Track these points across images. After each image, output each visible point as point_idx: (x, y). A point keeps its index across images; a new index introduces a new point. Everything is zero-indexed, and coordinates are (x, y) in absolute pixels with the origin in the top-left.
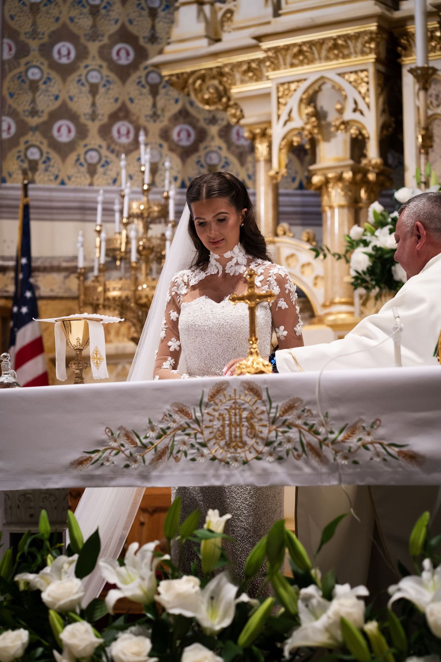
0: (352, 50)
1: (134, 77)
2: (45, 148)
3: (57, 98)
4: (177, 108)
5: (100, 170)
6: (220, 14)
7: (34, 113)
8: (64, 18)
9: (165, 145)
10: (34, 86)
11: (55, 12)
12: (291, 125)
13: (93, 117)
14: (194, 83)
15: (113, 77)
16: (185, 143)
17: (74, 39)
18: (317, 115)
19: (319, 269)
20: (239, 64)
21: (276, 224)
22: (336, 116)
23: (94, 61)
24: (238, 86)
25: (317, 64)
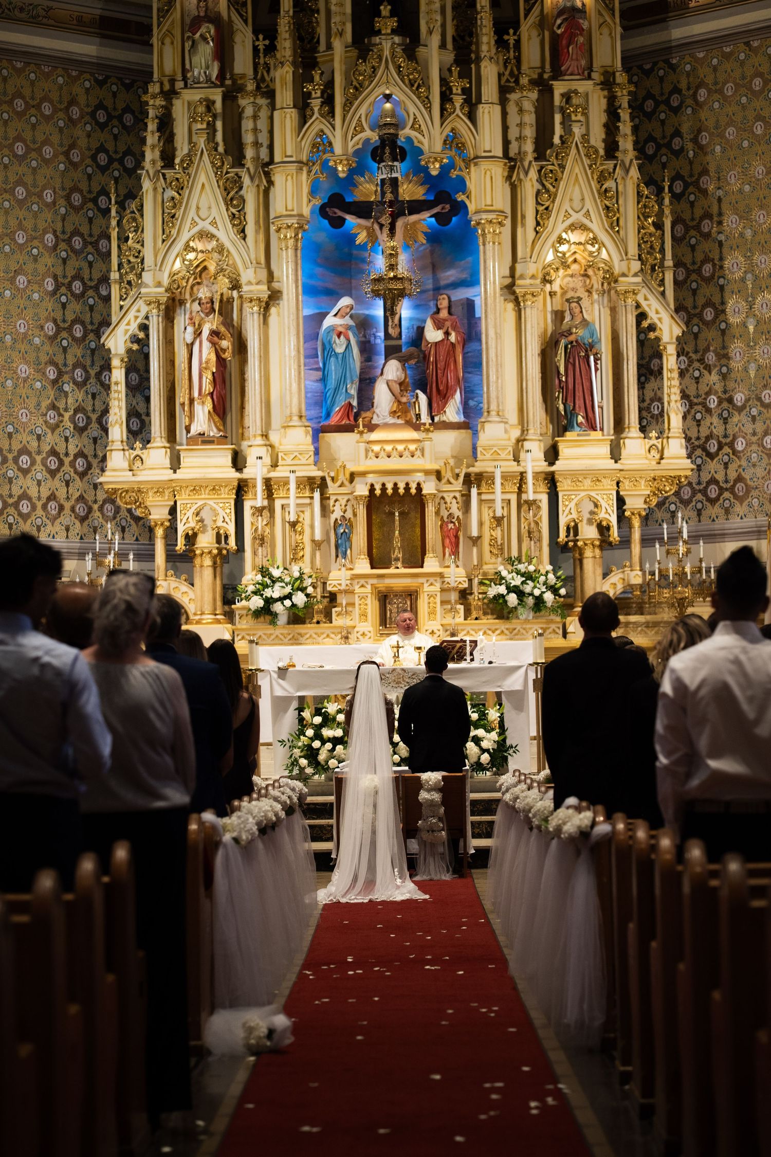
0: (223, 492)
1: (58, 476)
2: (16, 517)
3: (21, 487)
4: (79, 494)
5: (42, 529)
6: (132, 456)
7: (11, 496)
8: (24, 442)
9: (73, 515)
10: (10, 481)
11: (20, 437)
12: (187, 525)
13: (39, 498)
14: (121, 493)
15: (48, 476)
16: (82, 514)
17: (29, 454)
18: (202, 521)
19: (191, 595)
20: (152, 488)
21: (167, 570)
22: (212, 523)
23: (39, 467)
24: (151, 499)
25: (203, 496)
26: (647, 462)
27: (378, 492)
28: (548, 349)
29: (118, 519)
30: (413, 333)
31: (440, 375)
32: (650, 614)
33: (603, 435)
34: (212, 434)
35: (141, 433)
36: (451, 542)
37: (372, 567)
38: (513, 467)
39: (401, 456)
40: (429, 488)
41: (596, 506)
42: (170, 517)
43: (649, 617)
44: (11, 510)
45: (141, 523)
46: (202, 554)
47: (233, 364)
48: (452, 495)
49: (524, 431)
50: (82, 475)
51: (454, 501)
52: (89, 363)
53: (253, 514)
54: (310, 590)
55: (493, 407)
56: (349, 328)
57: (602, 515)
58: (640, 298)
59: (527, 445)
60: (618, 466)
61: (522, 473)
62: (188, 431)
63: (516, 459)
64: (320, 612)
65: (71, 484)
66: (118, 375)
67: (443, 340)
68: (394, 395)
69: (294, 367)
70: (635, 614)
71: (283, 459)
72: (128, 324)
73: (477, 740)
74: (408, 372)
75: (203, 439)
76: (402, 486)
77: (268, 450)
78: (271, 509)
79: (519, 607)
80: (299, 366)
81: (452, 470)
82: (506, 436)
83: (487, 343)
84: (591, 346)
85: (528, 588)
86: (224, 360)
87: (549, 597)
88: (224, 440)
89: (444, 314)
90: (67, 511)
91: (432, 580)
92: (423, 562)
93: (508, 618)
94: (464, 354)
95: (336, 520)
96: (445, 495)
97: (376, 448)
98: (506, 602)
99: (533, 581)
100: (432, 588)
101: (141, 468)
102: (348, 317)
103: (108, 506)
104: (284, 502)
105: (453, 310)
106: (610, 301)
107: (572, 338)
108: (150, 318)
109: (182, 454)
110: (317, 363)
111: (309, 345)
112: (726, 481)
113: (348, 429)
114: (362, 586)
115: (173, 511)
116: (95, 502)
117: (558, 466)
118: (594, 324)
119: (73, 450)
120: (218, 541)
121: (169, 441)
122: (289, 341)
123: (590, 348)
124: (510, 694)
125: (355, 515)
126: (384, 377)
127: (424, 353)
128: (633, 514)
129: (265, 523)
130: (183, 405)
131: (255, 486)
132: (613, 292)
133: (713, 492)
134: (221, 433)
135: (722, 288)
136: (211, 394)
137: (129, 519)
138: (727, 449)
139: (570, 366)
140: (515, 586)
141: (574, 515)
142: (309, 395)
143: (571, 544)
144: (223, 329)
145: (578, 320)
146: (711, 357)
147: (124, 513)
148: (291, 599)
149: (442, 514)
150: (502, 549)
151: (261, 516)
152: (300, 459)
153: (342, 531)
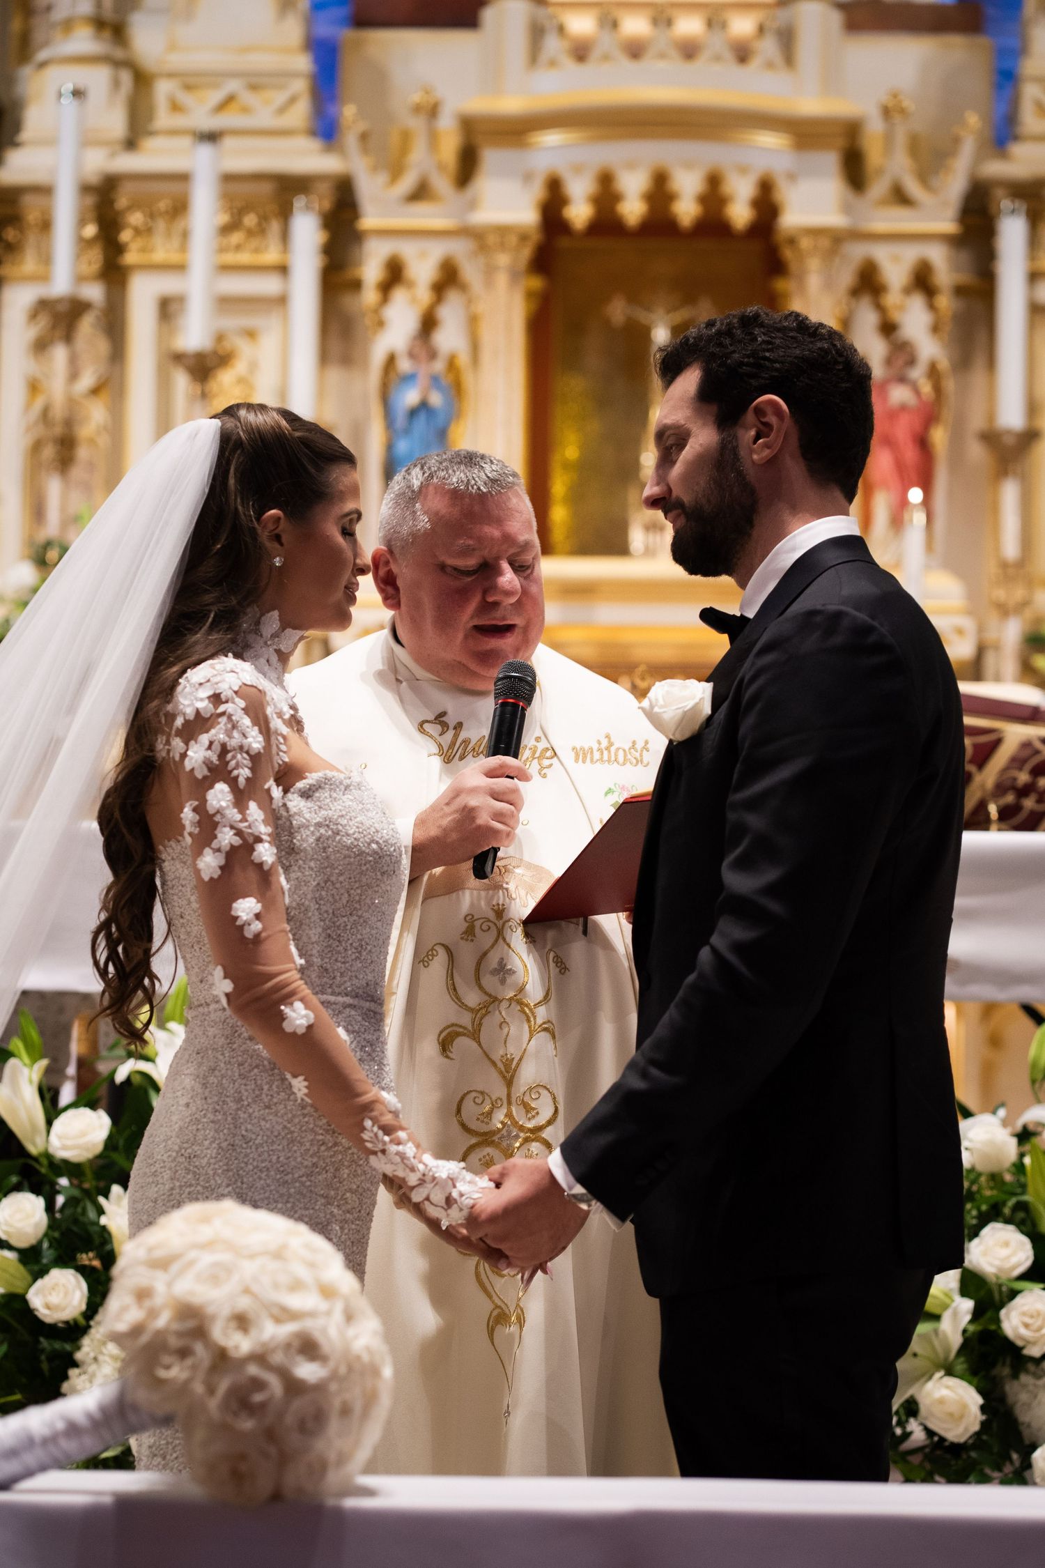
27: (579, 212)
39: (691, 57)
40: (810, 208)
48: (911, 257)
53: (41, 346)
71: (176, 107)
76: (688, 189)
77: (116, 84)
95: (393, 356)
97: (580, 20)
129: (87, 380)
131: (46, 225)
151: (68, 338)
152: (246, 110)
153: (410, 397)
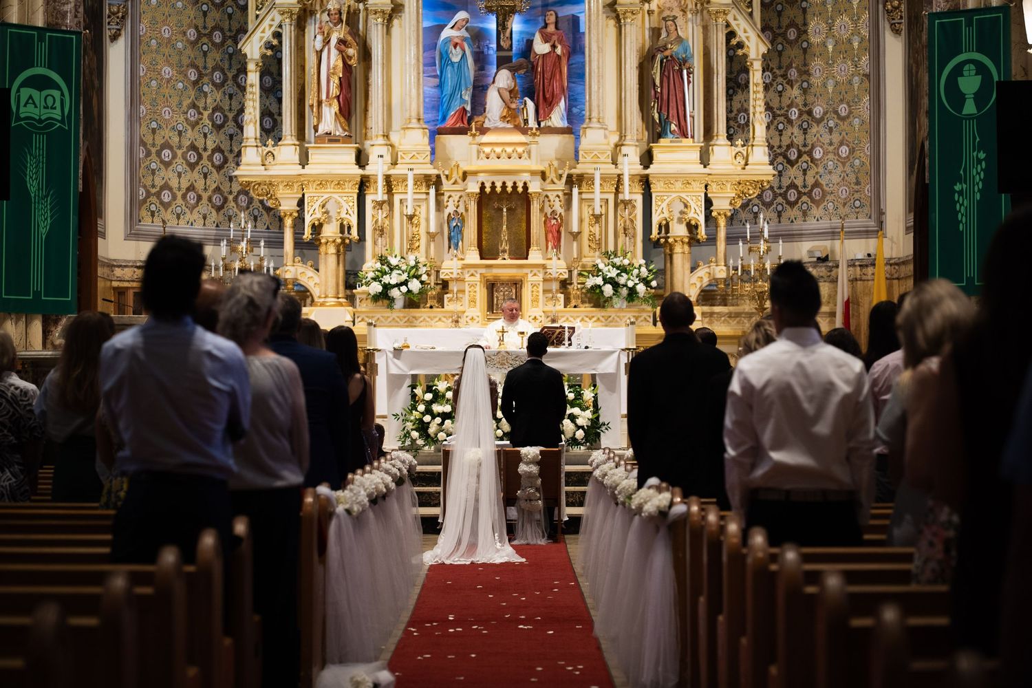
0: (346, 187)
1: (197, 169)
2: (158, 205)
3: (163, 179)
4: (216, 185)
5: (182, 217)
6: (265, 153)
7: (153, 186)
8: (167, 137)
9: (210, 204)
10: (153, 172)
11: (163, 133)
13: (179, 189)
14: (254, 186)
15: (188, 169)
16: (218, 204)
17: (171, 148)
18: (327, 212)
19: (317, 280)
20: (282, 182)
21: (294, 257)
22: (337, 215)
23: (179, 160)
24: (281, 191)
25: (329, 190)
26: (733, 167)
27: (488, 190)
28: (646, 63)
29: (251, 209)
30: (523, 45)
31: (546, 84)
32: (733, 305)
33: (694, 142)
34: (338, 134)
35: (274, 131)
36: (553, 237)
37: (482, 258)
38: (611, 169)
39: (510, 158)
40: (534, 187)
41: (686, 206)
42: (298, 209)
43: (731, 309)
44: (153, 199)
45: (272, 213)
46: (327, 243)
47: (358, 68)
48: (555, 193)
49: (622, 137)
50: (219, 168)
51: (557, 199)
52: (227, 66)
53: (374, 207)
54: (424, 278)
55: (594, 114)
56: (464, 39)
57: (691, 215)
58: (730, 18)
59: (624, 150)
60: (707, 171)
61: (619, 176)
62: (316, 130)
63: (615, 162)
64: (433, 298)
65: (209, 177)
66: (253, 78)
67: (550, 52)
68: (504, 102)
69: (414, 74)
70: (719, 305)
71: (402, 158)
72: (263, 32)
73: (573, 418)
74: (518, 81)
75: (330, 138)
76: (509, 185)
77: (388, 149)
78: (390, 203)
79: (614, 297)
80: (419, 73)
81: (556, 171)
82: (605, 141)
83: (590, 56)
84: (685, 61)
85: (622, 280)
86: (350, 66)
87: (641, 288)
88: (349, 139)
89: (551, 28)
90: (205, 201)
91: (535, 271)
92: (528, 255)
93: (604, 307)
94: (569, 66)
95: (450, 214)
96: (549, 194)
97: (487, 150)
98: (602, 292)
99: (627, 274)
100: (535, 278)
101: (273, 163)
102: (463, 30)
103: (242, 197)
104: (402, 196)
105: (559, 25)
106: (702, 20)
107: (667, 53)
108: (284, 27)
109: (310, 152)
110: (435, 71)
111: (428, 54)
112: (805, 186)
113: (462, 132)
114: (472, 275)
115: (301, 203)
116: (231, 193)
117: (653, 169)
118: (688, 41)
119: (211, 145)
120: (342, 232)
121: (298, 140)
122: (410, 50)
123: (684, 62)
124: (604, 376)
125: (467, 210)
126: (496, 85)
127: (532, 63)
128: (719, 214)
129: (385, 215)
130: (312, 106)
131: (376, 182)
132: (705, 12)
133: (792, 195)
134: (346, 133)
135: (804, 10)
136: (338, 97)
137: (261, 209)
138: (805, 158)
139: (665, 79)
140: (611, 278)
141: (666, 215)
142: (427, 100)
143: (662, 241)
144: (349, 38)
145: (673, 37)
146: (793, 74)
147: (256, 204)
148: (407, 286)
149: (545, 211)
150: (599, 244)
151: (382, 209)
152: (417, 158)
153: (455, 224)
